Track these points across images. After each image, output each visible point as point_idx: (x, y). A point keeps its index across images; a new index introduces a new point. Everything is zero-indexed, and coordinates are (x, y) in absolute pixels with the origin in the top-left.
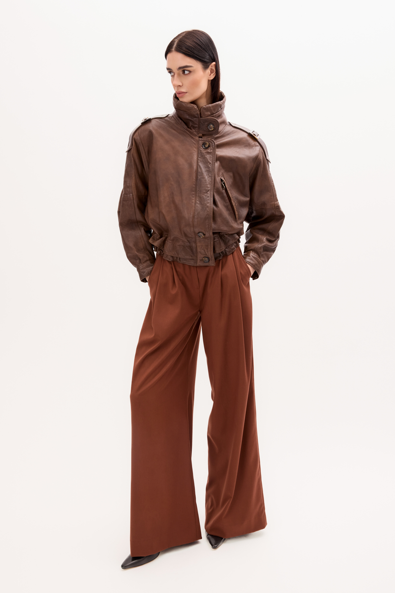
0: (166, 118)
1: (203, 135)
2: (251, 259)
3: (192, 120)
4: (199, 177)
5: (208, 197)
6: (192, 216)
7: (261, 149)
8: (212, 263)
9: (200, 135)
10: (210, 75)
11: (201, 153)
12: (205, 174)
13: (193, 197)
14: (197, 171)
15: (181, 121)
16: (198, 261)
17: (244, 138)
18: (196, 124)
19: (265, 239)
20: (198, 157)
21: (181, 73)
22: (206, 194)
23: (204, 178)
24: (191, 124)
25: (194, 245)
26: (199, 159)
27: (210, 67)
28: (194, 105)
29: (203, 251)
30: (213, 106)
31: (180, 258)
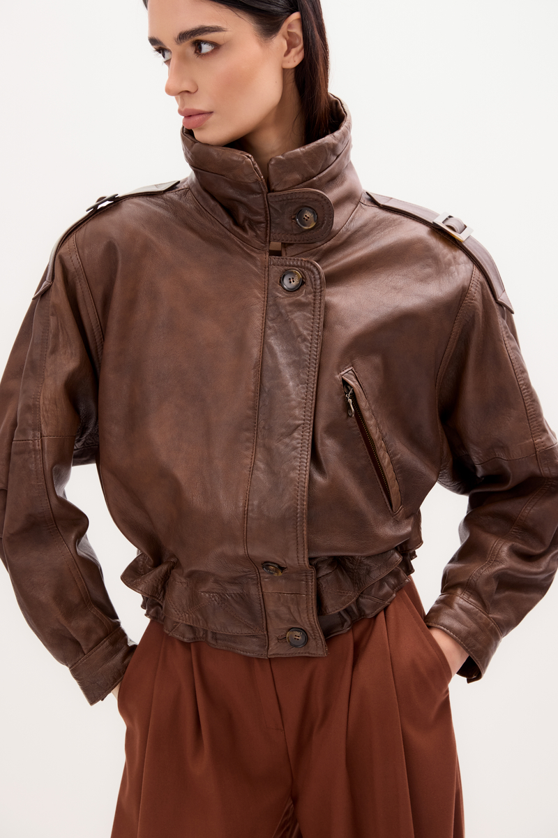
0: (170, 195)
1: (285, 245)
2: (456, 617)
3: (244, 199)
4: (267, 384)
5: (295, 448)
6: (241, 509)
7: (477, 272)
8: (317, 647)
9: (276, 245)
10: (288, 52)
11: (276, 304)
12: (287, 373)
13: (247, 448)
14: (261, 366)
15: (212, 202)
16: (273, 644)
17: (420, 241)
18: (257, 213)
19: (505, 549)
20: (265, 318)
21: (191, 51)
22: (287, 440)
23: (283, 386)
24: (242, 212)
25: (254, 591)
26: (269, 324)
27: (284, 27)
28: (245, 155)
29: (283, 610)
30: (306, 154)
31: (214, 634)
